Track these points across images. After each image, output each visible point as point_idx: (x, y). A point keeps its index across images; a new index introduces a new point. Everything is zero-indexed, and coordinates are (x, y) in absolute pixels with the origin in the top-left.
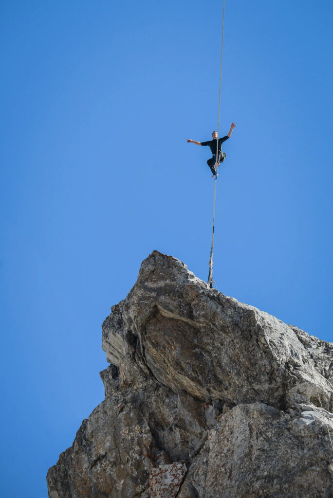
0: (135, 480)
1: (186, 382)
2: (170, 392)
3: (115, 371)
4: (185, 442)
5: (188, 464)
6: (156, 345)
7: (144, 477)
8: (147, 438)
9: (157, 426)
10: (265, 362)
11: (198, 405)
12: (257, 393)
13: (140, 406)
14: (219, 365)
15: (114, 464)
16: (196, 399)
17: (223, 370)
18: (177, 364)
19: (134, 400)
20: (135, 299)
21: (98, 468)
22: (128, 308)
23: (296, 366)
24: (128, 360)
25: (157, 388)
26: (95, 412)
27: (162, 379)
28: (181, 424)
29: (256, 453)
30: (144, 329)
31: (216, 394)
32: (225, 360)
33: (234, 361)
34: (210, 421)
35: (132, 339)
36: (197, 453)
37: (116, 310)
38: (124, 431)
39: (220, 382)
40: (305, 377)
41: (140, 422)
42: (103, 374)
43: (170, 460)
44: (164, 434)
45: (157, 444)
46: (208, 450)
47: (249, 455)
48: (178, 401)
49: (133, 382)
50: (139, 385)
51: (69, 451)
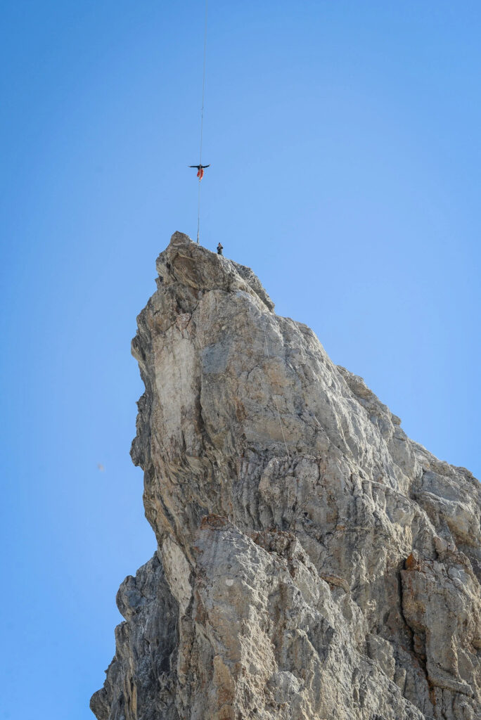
0: (171, 320)
1: (190, 282)
2: (184, 286)
3: (161, 279)
4: (190, 305)
5: (192, 314)
6: (178, 268)
7: (175, 319)
8: (175, 304)
9: (179, 299)
10: (221, 274)
11: (195, 291)
12: (218, 286)
13: (172, 292)
14: (203, 275)
15: (163, 314)
16: (194, 288)
17: (205, 278)
18: (187, 275)
19: (170, 290)
20: (169, 250)
21: (157, 315)
22: (166, 254)
23: (234, 275)
24: (167, 274)
25: (179, 285)
26: (155, 294)
27: (180, 281)
28: (188, 298)
29: (218, 309)
30: (173, 262)
31: (202, 287)
32: (205, 273)
33: (209, 274)
34: (200, 297)
35: (168, 266)
36: (195, 309)
37: (161, 255)
38: (166, 302)
39: (204, 282)
40: (237, 279)
41: (172, 298)
42: (156, 280)
43: (184, 312)
44: (182, 303)
45: (179, 306)
46: (199, 308)
47: (216, 309)
48: (187, 289)
49: (169, 282)
50: (172, 283)
51: (145, 309)
